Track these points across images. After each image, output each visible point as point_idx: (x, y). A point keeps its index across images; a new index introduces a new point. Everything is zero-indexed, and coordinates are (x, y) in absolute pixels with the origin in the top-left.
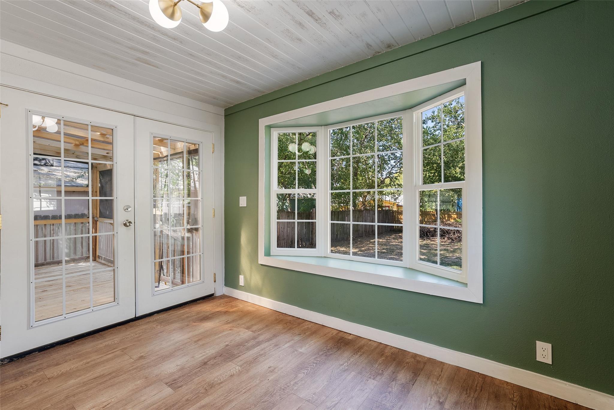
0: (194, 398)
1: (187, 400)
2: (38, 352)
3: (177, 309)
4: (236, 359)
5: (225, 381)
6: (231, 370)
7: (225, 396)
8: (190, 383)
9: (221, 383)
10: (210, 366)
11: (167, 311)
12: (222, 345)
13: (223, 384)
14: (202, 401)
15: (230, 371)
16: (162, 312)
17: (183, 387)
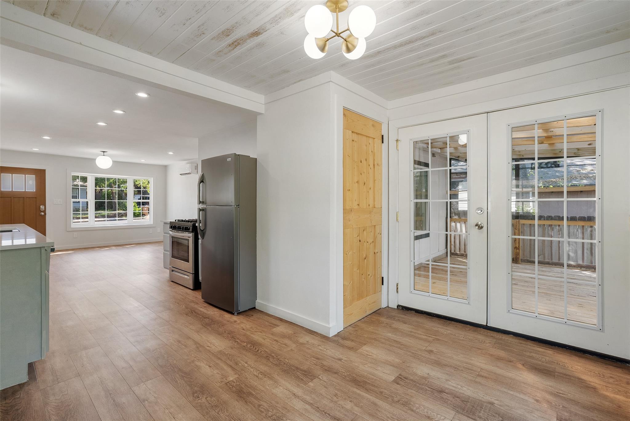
0: (386, 396)
1: (381, 393)
2: (414, 312)
3: (542, 344)
4: (466, 417)
5: (417, 413)
6: (439, 416)
7: (391, 417)
8: (405, 388)
9: (412, 410)
10: (439, 397)
11: (528, 339)
12: (488, 398)
13: (412, 413)
14: (381, 402)
15: (437, 414)
16: (521, 337)
17: (398, 386)
